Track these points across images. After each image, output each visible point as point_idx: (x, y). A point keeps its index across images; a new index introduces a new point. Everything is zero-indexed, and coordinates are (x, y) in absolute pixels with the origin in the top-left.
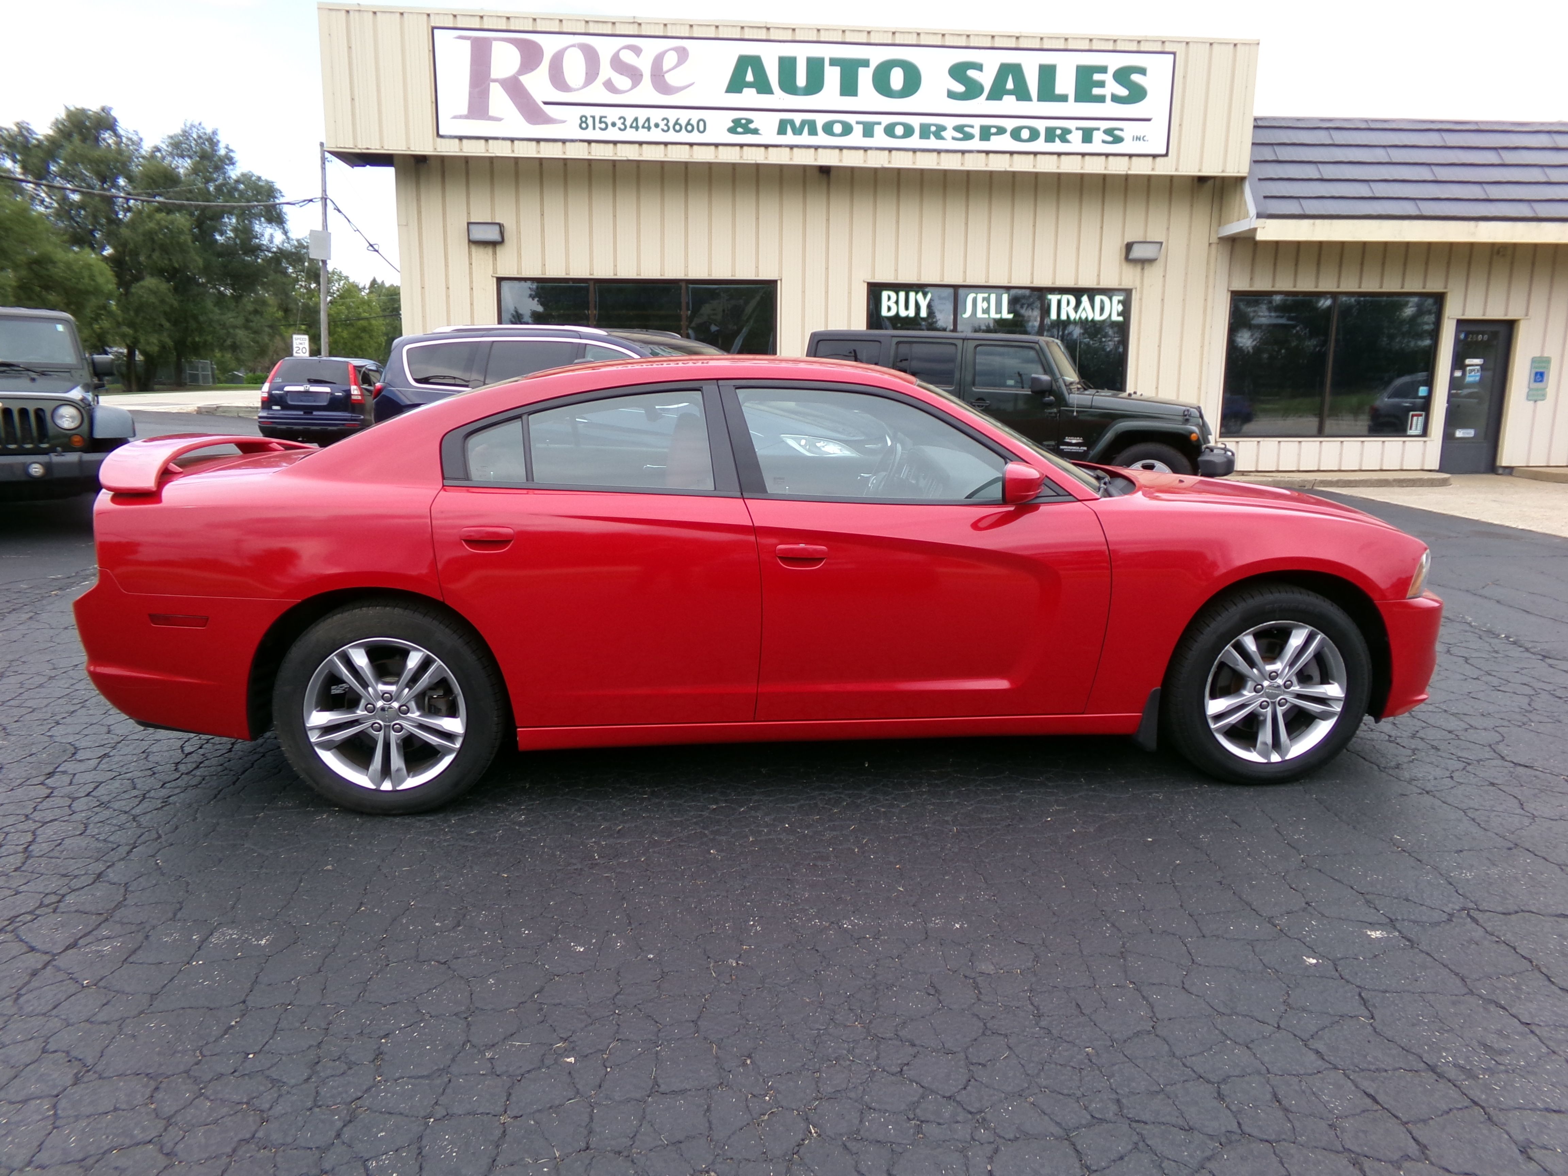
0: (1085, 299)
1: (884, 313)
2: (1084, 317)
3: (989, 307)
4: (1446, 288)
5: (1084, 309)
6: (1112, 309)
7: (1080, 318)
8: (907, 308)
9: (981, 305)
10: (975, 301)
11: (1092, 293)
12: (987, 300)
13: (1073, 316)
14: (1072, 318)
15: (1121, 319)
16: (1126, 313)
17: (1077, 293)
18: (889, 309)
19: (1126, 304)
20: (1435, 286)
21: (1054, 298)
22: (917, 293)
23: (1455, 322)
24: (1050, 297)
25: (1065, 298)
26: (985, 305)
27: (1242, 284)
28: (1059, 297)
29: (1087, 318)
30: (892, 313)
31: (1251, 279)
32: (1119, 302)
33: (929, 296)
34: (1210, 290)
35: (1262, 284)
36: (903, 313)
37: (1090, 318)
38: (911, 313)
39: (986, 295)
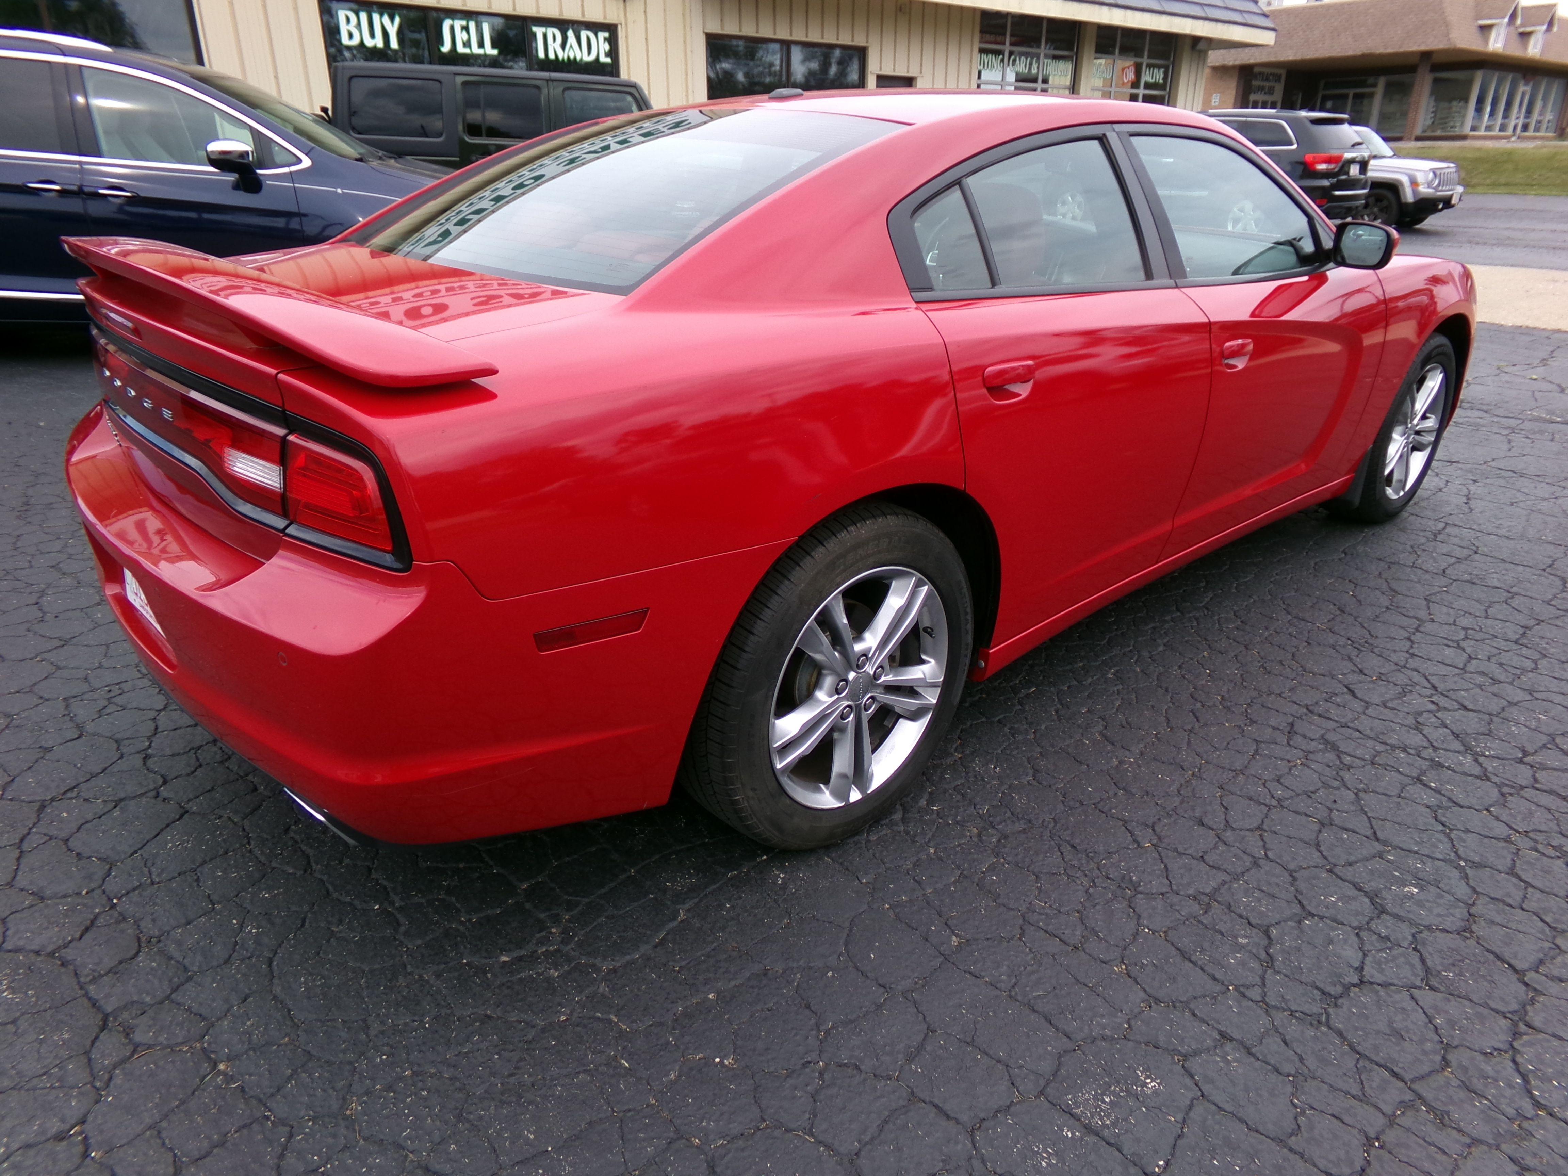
0: (570, 34)
1: (345, 40)
2: (572, 57)
3: (469, 40)
4: (867, 42)
5: (571, 46)
6: (600, 48)
7: (569, 58)
8: (372, 35)
9: (461, 36)
10: (452, 28)
11: (578, 26)
12: (466, 28)
13: (561, 55)
14: (560, 57)
15: (608, 60)
16: (613, 53)
17: (563, 25)
18: (351, 36)
19: (613, 41)
20: (859, 41)
21: (539, 31)
22: (381, 15)
23: (875, 77)
24: (534, 29)
25: (550, 31)
26: (465, 36)
27: (715, 28)
28: (543, 29)
29: (575, 58)
30: (356, 41)
31: (722, 20)
32: (605, 39)
33: (397, 20)
34: (688, 29)
35: (731, 29)
36: (369, 43)
37: (578, 58)
38: (379, 43)
39: (464, 23)
